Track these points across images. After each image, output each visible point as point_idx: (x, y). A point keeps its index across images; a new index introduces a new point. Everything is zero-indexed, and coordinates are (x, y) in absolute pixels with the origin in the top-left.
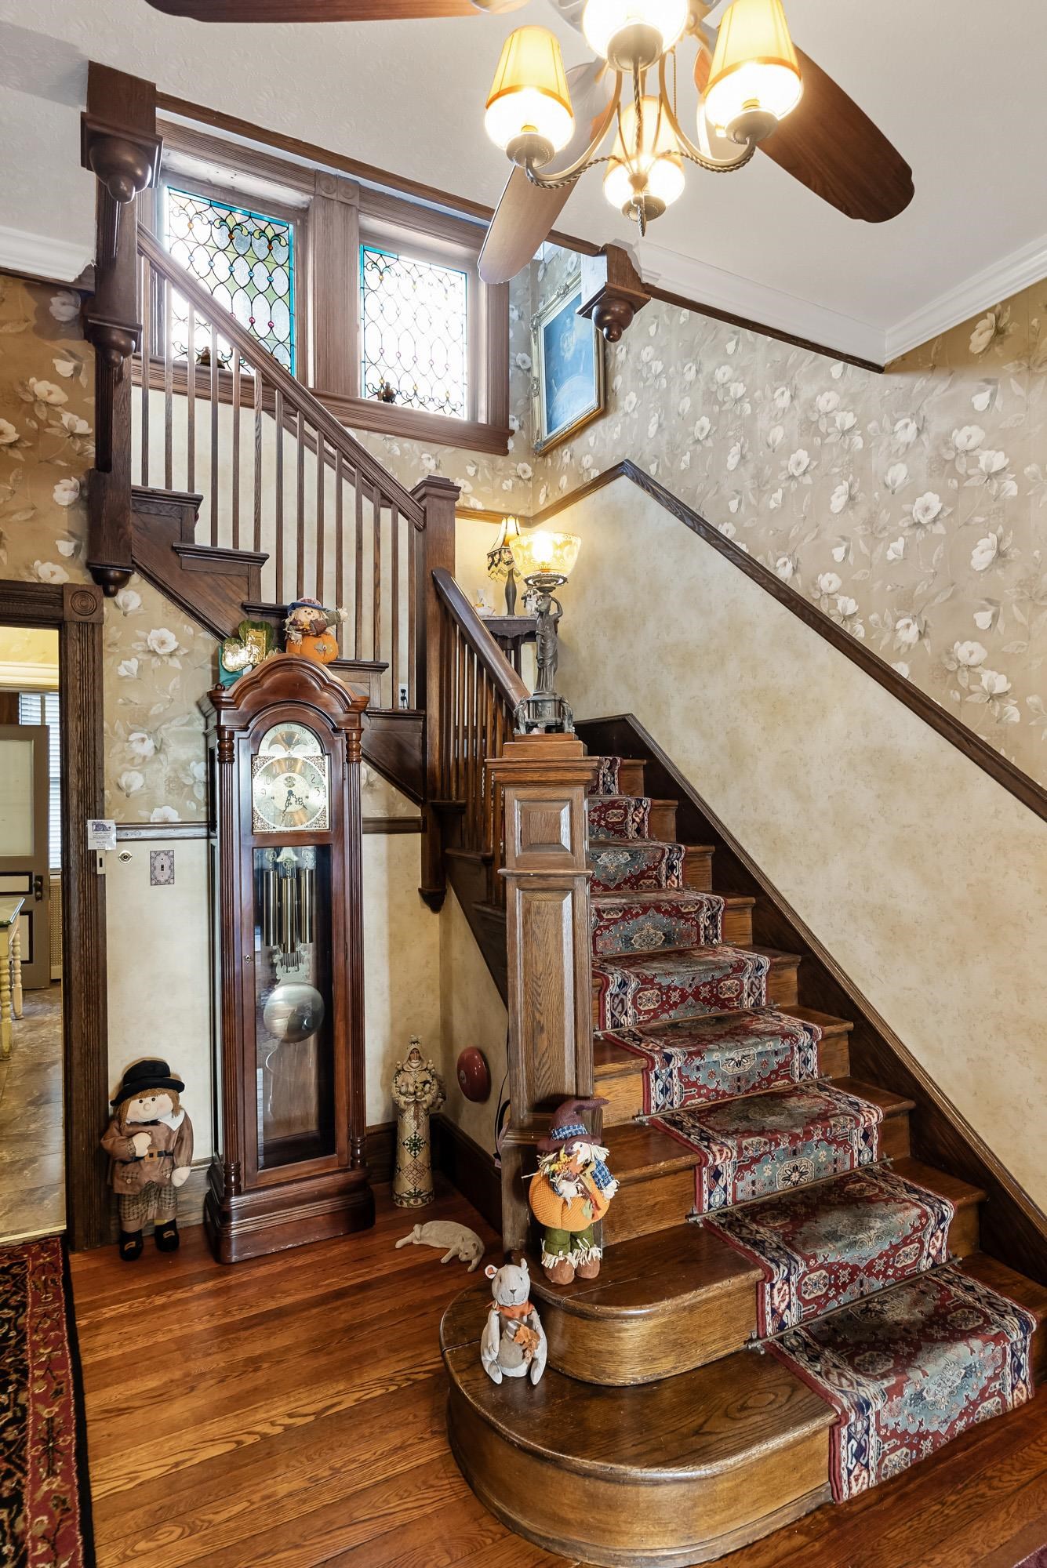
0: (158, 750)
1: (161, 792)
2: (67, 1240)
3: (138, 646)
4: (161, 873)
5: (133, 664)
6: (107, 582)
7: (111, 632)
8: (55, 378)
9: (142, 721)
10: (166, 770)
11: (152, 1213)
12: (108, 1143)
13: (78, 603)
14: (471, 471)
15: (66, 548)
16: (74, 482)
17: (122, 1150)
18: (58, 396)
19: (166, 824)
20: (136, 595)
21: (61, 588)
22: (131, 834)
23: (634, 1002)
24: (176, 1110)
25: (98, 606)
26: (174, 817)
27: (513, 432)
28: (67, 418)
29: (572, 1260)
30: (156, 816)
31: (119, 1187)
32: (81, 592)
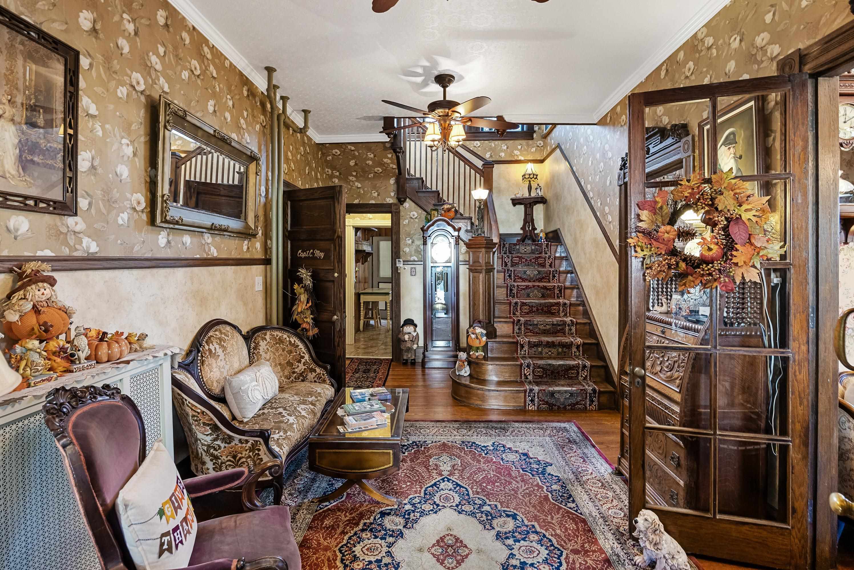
0: (412, 242)
1: (413, 253)
2: (392, 360)
3: (408, 217)
4: (413, 273)
5: (407, 221)
6: (401, 201)
7: (402, 214)
8: (388, 158)
9: (409, 235)
10: (414, 247)
11: (409, 356)
12: (400, 336)
13: (395, 207)
14: (519, 147)
15: (392, 194)
16: (394, 178)
17: (402, 338)
18: (389, 161)
19: (414, 261)
20: (408, 204)
21: (391, 204)
22: (406, 263)
23: (520, 309)
24: (415, 331)
25: (399, 207)
26: (416, 259)
27: (535, 132)
28: (391, 165)
29: (477, 354)
30: (412, 259)
31: (402, 347)
32: (395, 204)
